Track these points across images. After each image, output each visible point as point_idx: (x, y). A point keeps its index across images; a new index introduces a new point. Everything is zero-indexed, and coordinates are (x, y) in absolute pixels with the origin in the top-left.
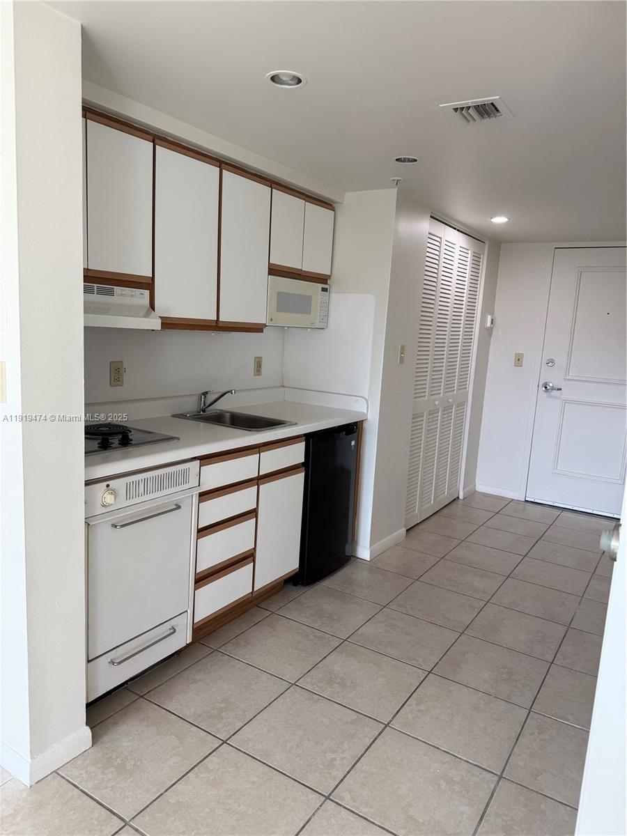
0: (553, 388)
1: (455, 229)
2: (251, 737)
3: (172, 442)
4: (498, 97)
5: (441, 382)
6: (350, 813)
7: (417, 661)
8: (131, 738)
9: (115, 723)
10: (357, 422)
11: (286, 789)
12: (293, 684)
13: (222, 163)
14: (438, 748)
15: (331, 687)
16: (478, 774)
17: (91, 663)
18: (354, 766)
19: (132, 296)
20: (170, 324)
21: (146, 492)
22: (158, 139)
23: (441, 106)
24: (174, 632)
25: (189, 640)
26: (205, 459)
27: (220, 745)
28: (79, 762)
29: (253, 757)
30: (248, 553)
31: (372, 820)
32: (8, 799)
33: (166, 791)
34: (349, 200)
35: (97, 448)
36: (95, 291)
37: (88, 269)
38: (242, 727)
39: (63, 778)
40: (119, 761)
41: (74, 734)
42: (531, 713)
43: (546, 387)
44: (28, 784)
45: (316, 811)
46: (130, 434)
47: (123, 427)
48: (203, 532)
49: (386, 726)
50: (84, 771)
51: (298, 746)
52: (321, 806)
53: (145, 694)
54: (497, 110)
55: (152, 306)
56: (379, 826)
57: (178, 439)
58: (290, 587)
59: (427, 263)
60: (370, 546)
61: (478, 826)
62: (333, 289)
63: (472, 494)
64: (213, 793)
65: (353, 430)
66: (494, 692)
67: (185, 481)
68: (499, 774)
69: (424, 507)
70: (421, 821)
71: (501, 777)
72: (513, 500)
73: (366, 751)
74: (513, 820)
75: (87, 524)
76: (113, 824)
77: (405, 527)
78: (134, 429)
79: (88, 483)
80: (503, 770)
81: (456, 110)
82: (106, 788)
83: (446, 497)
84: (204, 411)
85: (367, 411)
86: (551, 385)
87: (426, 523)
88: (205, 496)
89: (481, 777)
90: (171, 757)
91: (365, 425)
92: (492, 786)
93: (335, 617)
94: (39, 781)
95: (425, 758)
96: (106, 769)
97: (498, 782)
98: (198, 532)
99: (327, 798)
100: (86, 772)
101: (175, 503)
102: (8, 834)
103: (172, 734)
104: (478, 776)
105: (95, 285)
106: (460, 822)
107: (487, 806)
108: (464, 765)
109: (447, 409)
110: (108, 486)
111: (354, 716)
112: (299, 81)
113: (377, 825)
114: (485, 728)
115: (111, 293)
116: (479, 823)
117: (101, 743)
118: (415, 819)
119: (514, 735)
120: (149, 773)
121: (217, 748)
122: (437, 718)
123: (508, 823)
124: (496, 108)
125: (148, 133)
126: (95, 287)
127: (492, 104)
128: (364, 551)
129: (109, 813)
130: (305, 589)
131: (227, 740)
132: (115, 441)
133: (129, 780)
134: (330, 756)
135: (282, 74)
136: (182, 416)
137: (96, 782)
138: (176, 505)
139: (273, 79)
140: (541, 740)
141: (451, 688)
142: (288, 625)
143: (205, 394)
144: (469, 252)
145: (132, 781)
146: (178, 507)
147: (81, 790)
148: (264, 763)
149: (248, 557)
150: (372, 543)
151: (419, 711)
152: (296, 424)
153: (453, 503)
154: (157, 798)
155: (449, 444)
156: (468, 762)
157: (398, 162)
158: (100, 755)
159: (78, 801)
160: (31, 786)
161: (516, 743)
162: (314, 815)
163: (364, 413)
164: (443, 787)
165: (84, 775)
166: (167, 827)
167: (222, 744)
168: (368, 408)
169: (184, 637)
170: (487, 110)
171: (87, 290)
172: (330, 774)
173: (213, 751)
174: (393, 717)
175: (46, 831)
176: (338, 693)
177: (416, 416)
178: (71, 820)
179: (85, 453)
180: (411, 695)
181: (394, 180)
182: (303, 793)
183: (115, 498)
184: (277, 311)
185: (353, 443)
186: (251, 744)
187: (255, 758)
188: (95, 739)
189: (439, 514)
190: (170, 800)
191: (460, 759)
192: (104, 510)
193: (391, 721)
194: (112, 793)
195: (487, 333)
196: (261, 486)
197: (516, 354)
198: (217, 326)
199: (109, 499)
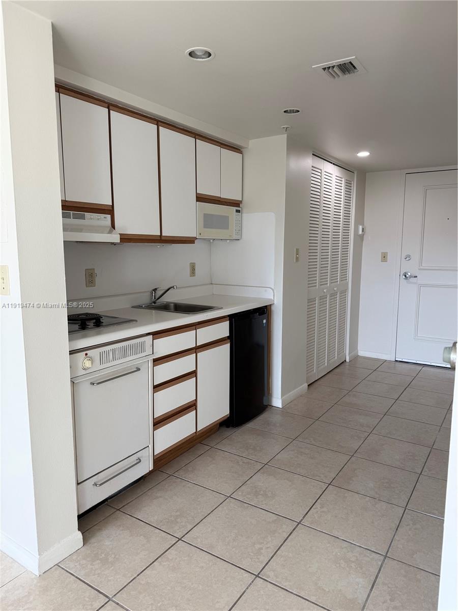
0: (411, 277)
1: (331, 163)
2: (200, 535)
3: (132, 323)
4: (354, 57)
5: (327, 275)
6: (274, 586)
7: (320, 477)
8: (111, 539)
9: (99, 529)
10: (266, 306)
11: (227, 571)
12: (228, 497)
13: (159, 122)
14: (338, 538)
15: (256, 498)
16: (368, 555)
17: (80, 485)
18: (276, 552)
19: (98, 219)
20: (126, 239)
21: (114, 359)
22: (111, 105)
23: (313, 67)
24: (140, 461)
25: (151, 468)
26: (157, 334)
27: (177, 542)
28: (74, 557)
29: (201, 549)
30: (191, 404)
31: (290, 591)
32: (24, 585)
33: (138, 575)
34: (253, 145)
35: (78, 329)
36: (71, 216)
37: (65, 200)
38: (192, 529)
39: (63, 568)
40: (103, 555)
41: (70, 537)
42: (407, 510)
43: (405, 276)
44: (37, 574)
45: (249, 586)
46: (101, 319)
47: (96, 314)
48: (157, 388)
49: (299, 524)
50: (78, 563)
51: (234, 540)
52: (252, 582)
53: (121, 508)
54: (355, 68)
55: (113, 226)
56: (296, 595)
57: (136, 321)
58: (224, 429)
59: (312, 189)
60: (282, 397)
61: (370, 592)
62: (245, 210)
63: (356, 358)
64: (172, 575)
65: (264, 311)
66: (378, 496)
67: (143, 350)
68: (385, 555)
69: (320, 368)
70: (327, 590)
71: (386, 557)
72: (386, 360)
73: (284, 542)
74: (397, 587)
75: (73, 383)
76: (100, 600)
77: (307, 383)
78: (104, 316)
79: (72, 352)
80: (388, 552)
81: (324, 69)
82: (94, 575)
83: (336, 360)
84: (155, 303)
85: (274, 298)
86: (409, 274)
87: (322, 380)
88: (157, 361)
89: (371, 557)
90: (141, 551)
91: (273, 308)
92: (380, 563)
93: (258, 448)
94: (45, 572)
95: (329, 545)
96: (94, 562)
97: (384, 561)
98: (154, 388)
99: (257, 576)
100: (80, 564)
101: (136, 366)
102: (24, 610)
103: (141, 535)
104: (368, 557)
105: (71, 212)
106: (356, 589)
107: (377, 577)
108: (359, 549)
109: (333, 295)
110: (86, 354)
111: (275, 517)
112: (210, 55)
113: (294, 594)
114: (373, 523)
115: (83, 218)
116: (371, 590)
117: (90, 543)
118: (323, 589)
119: (394, 526)
120: (125, 563)
121: (174, 544)
122: (336, 517)
123: (393, 589)
124: (354, 66)
125: (104, 102)
126: (72, 214)
127: (350, 62)
128: (277, 401)
129: (97, 592)
130: (235, 430)
131: (182, 538)
132: (91, 324)
133: (111, 569)
134: (258, 546)
135: (197, 50)
136: (140, 307)
137: (87, 571)
138: (137, 368)
139: (191, 54)
140: (415, 529)
141: (346, 495)
142: (223, 455)
143: (155, 290)
144: (343, 180)
145: (112, 570)
146: (138, 369)
147: (76, 577)
148: (210, 553)
149: (191, 406)
150: (282, 395)
151: (323, 512)
152: (222, 308)
153: (342, 365)
154: (132, 581)
155: (336, 321)
156: (360, 547)
157: (285, 114)
158: (89, 552)
159: (74, 585)
160: (40, 576)
161: (396, 532)
162: (247, 588)
163: (271, 299)
164: (343, 566)
165: (78, 566)
166: (140, 601)
167: (178, 541)
168: (274, 295)
169: (147, 466)
170: (347, 68)
171: (64, 216)
172: (258, 559)
173: (172, 546)
174: (304, 517)
175: (52, 606)
176: (262, 501)
177: (311, 301)
178: (69, 598)
179: (69, 332)
180: (316, 501)
181: (284, 128)
182: (239, 573)
183: (92, 363)
184: (204, 228)
185: (265, 321)
186: (199, 540)
187: (202, 550)
188: (85, 540)
189: (331, 373)
190: (141, 582)
191: (355, 545)
192: (84, 372)
193: (302, 520)
194: (99, 578)
195: (360, 239)
196: (198, 354)
197: (382, 253)
198: (161, 240)
199: (88, 364)
